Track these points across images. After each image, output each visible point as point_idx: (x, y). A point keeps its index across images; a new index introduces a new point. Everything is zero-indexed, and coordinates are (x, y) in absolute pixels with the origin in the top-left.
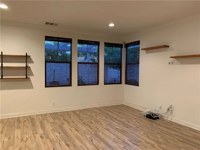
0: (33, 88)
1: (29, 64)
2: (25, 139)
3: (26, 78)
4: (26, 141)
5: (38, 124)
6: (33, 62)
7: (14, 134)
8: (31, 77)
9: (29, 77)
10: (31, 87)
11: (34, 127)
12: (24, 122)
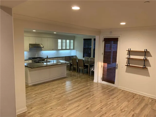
0: (149, 76)
1: (148, 57)
2: (123, 111)
3: (145, 67)
4: (123, 112)
5: (143, 105)
6: (151, 56)
7: (122, 104)
8: (148, 68)
9: (147, 67)
10: (148, 75)
11: (138, 106)
12: (136, 99)
